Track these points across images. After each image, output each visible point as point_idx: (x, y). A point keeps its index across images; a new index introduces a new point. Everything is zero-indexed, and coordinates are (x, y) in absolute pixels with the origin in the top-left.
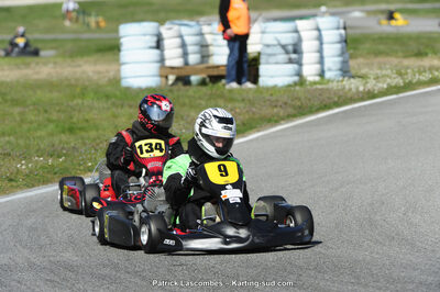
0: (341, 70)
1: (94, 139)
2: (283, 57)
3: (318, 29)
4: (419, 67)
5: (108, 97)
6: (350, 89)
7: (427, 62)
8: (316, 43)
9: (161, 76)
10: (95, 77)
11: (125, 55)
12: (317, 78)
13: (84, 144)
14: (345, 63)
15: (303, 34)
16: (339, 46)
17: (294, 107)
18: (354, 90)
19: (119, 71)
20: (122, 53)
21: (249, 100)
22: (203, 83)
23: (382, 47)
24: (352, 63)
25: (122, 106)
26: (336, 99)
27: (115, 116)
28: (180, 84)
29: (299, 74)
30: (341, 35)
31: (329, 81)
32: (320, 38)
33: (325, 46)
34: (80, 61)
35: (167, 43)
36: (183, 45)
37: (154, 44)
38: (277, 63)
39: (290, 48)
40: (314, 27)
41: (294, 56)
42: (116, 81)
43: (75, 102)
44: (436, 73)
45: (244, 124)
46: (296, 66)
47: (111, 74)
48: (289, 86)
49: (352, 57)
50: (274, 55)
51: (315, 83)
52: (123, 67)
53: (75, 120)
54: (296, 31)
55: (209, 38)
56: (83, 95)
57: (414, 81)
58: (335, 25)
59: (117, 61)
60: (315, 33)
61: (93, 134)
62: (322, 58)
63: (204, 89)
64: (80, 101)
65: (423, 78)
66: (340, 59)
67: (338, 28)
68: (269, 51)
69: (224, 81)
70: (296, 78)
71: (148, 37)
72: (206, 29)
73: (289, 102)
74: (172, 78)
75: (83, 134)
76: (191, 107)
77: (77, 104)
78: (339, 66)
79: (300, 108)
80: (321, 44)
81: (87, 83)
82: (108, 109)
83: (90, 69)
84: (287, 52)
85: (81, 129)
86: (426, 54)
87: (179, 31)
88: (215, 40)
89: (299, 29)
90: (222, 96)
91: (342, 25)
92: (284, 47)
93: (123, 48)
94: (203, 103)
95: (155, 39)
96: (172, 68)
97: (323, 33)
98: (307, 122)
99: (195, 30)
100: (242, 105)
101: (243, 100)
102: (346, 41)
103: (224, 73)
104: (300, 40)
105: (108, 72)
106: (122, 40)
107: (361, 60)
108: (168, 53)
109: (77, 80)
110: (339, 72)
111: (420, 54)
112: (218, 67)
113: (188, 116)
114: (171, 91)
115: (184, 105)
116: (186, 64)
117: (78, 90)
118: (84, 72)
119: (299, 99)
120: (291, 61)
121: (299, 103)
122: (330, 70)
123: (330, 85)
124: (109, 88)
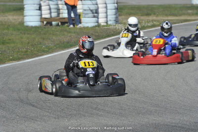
0: (115, 21)
1: (13, 48)
2: (91, 15)
3: (106, 4)
4: (148, 20)
5: (19, 30)
6: (119, 29)
7: (151, 18)
8: (105, 9)
9: (41, 22)
10: (13, 21)
11: (26, 12)
12: (105, 24)
13: (9, 49)
14: (116, 18)
15: (99, 6)
16: (114, 11)
17: (96, 36)
18: (120, 29)
19: (23, 19)
20: (25, 12)
21: (77, 33)
22: (58, 25)
23: (132, 11)
24: (120, 18)
25: (25, 34)
26: (113, 33)
27: (22, 38)
28: (49, 25)
29: (98, 22)
30: (115, 6)
31: (110, 25)
32: (106, 7)
33: (108, 11)
34: (7, 14)
35: (43, 8)
36: (50, 9)
37: (38, 8)
38: (89, 17)
39: (94, 11)
40: (104, 2)
41: (96, 15)
42: (22, 23)
43: (5, 31)
44: (155, 23)
45: (75, 42)
46: (97, 19)
47: (20, 20)
48: (94, 27)
49: (120, 15)
50: (88, 14)
51: (104, 26)
52: (25, 17)
53: (5, 39)
54: (97, 4)
55: (60, 6)
56: (8, 29)
57: (145, 26)
58: (113, 2)
59: (23, 15)
60: (105, 5)
61: (12, 45)
62: (107, 15)
63: (58, 27)
64: (7, 31)
65: (149, 25)
66: (115, 16)
67: (114, 3)
68: (86, 12)
69: (66, 24)
70: (97, 24)
71: (35, 5)
72: (60, 2)
73: (94, 33)
74: (45, 22)
75: (8, 45)
76: (53, 35)
77: (6, 33)
78: (114, 19)
79: (98, 36)
80: (107, 10)
81: (10, 24)
82: (19, 35)
83: (11, 18)
84: (93, 13)
85: (7, 43)
86: (151, 15)
87: (49, 3)
88: (63, 7)
89: (98, 3)
90: (66, 31)
91: (116, 2)
92: (92, 11)
93: (25, 9)
94: (58, 33)
95: (38, 6)
96: (46, 18)
97: (108, 5)
98: (101, 42)
99: (55, 3)
100: (74, 35)
101: (75, 33)
102: (117, 9)
103: (67, 21)
104: (98, 8)
105: (18, 19)
106: (25, 6)
107: (123, 17)
108: (43, 12)
109: (5, 22)
110: (114, 22)
111: (148, 15)
112: (64, 18)
113: (52, 38)
114: (45, 28)
115: (50, 34)
116: (51, 17)
117: (6, 26)
118: (9, 19)
119: (98, 33)
120: (94, 17)
121: (97, 34)
122: (110, 21)
123: (111, 27)
124: (19, 26)
